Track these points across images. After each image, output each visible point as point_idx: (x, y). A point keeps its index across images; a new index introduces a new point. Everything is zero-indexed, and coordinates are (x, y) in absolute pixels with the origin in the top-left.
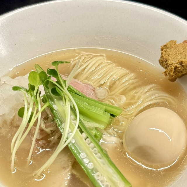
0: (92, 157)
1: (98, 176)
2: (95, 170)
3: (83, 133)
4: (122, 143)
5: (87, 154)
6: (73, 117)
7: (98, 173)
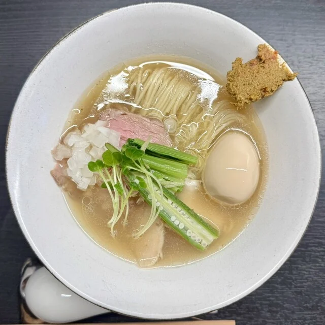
0: (181, 218)
1: (190, 233)
2: (186, 229)
3: (168, 200)
4: (202, 183)
5: (175, 216)
6: (156, 188)
7: (188, 231)
